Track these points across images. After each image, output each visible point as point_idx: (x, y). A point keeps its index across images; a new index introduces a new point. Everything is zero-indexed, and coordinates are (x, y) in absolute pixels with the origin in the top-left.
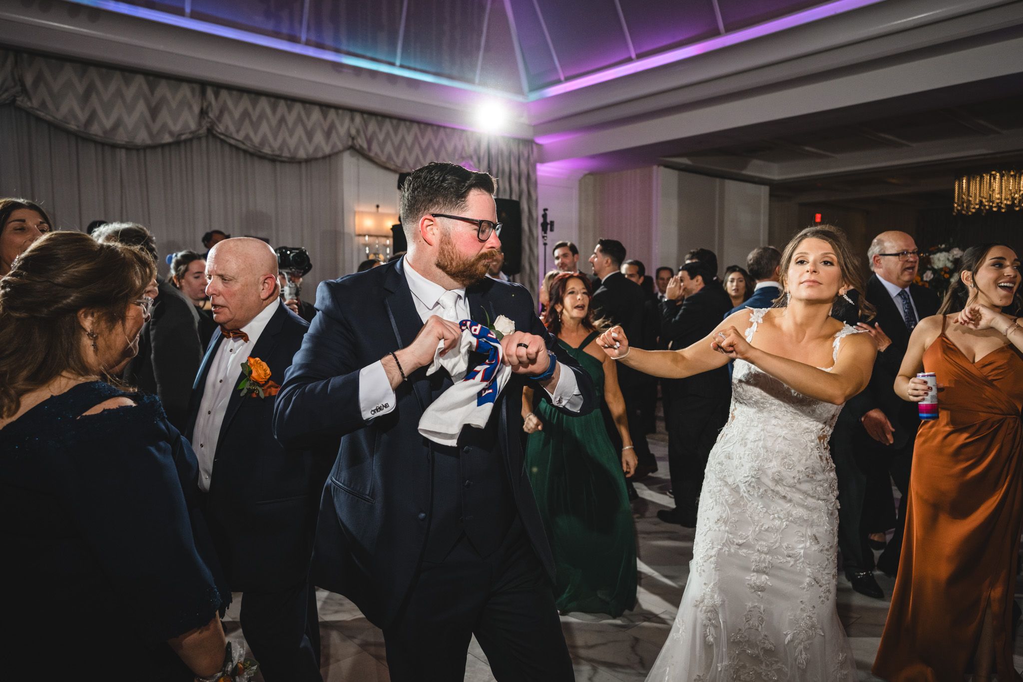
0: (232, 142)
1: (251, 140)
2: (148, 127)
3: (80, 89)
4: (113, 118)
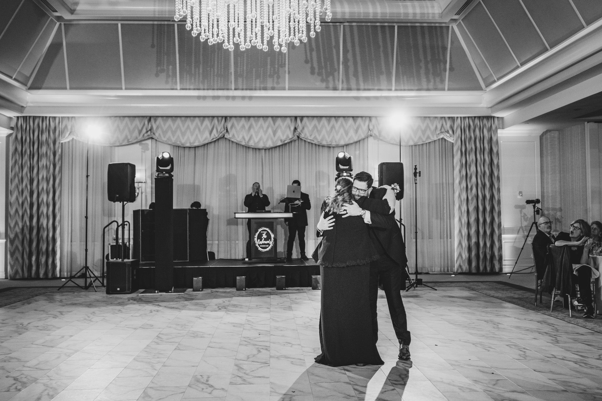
0: (309, 141)
1: (317, 139)
2: (272, 139)
3: (247, 127)
4: (259, 137)
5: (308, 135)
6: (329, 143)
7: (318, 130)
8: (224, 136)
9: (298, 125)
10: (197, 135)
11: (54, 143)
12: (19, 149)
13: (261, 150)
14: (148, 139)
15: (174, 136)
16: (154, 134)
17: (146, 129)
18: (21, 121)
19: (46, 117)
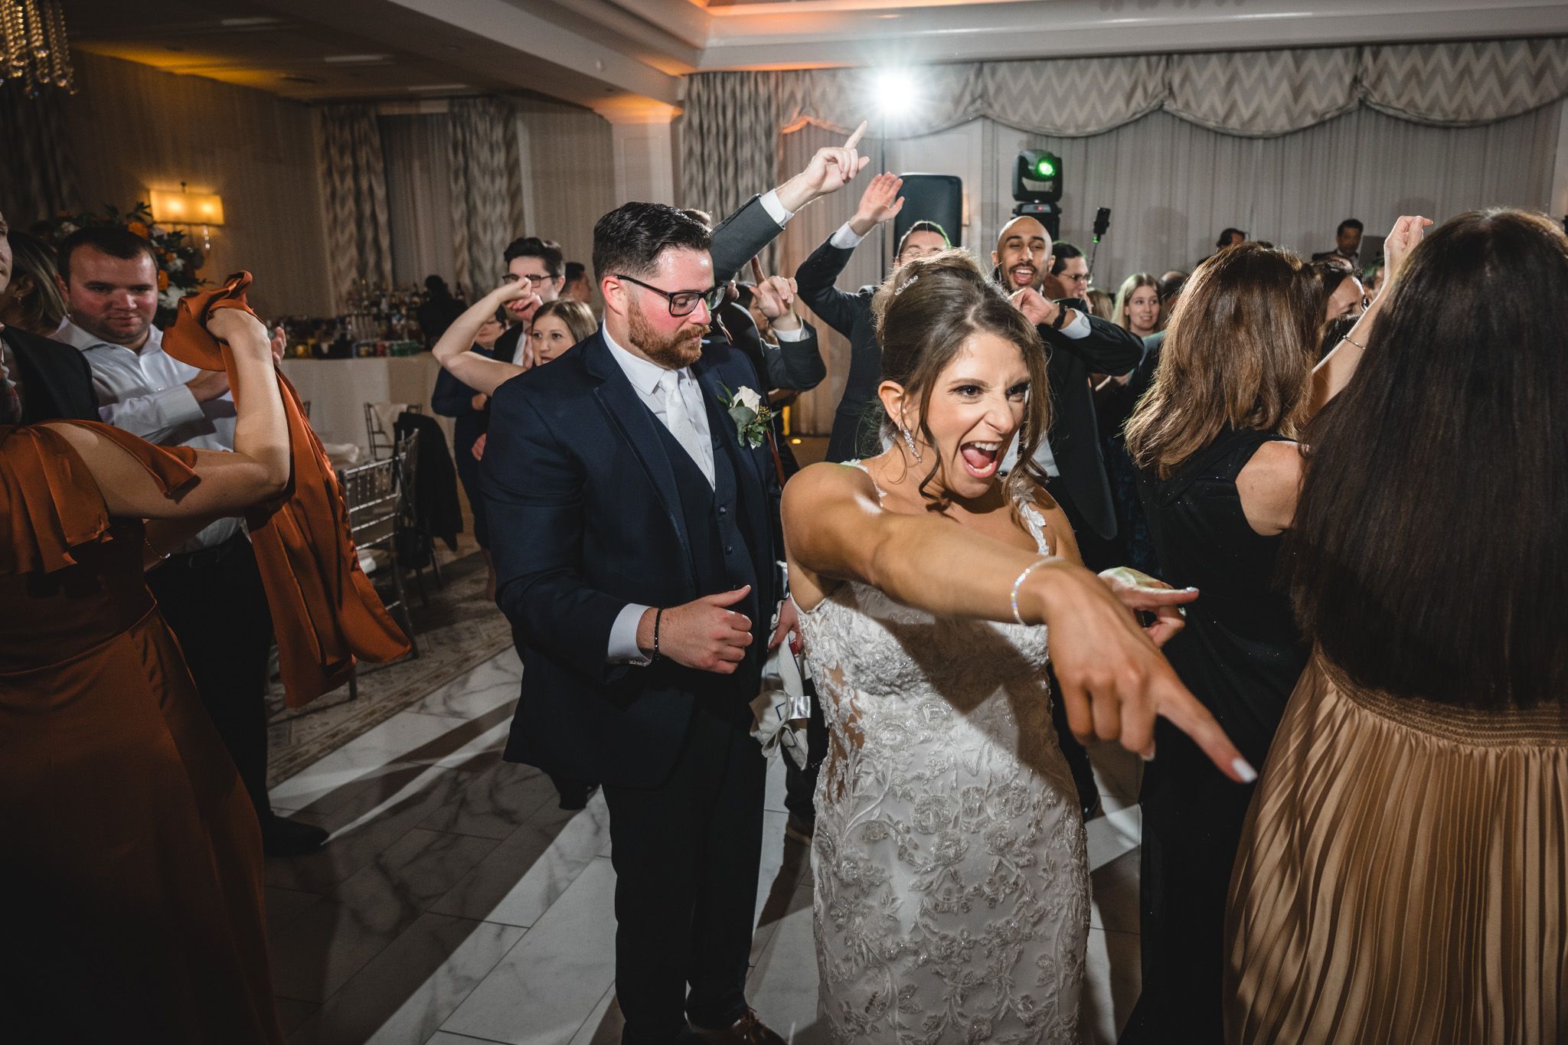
0: (1391, 112)
1: (1416, 107)
2: (1288, 111)
3: (1223, 80)
4: (1253, 106)
5: (1391, 94)
6: (1452, 117)
7: (1420, 82)
8: (1162, 105)
9: (1366, 70)
10: (1093, 107)
11: (768, 134)
12: (697, 150)
13: (1255, 142)
14: (975, 119)
15: (1036, 108)
16: (990, 105)
17: (972, 95)
18: (697, 85)
19: (749, 72)
